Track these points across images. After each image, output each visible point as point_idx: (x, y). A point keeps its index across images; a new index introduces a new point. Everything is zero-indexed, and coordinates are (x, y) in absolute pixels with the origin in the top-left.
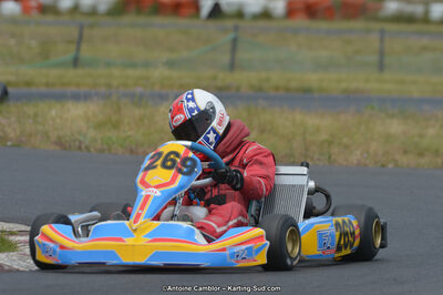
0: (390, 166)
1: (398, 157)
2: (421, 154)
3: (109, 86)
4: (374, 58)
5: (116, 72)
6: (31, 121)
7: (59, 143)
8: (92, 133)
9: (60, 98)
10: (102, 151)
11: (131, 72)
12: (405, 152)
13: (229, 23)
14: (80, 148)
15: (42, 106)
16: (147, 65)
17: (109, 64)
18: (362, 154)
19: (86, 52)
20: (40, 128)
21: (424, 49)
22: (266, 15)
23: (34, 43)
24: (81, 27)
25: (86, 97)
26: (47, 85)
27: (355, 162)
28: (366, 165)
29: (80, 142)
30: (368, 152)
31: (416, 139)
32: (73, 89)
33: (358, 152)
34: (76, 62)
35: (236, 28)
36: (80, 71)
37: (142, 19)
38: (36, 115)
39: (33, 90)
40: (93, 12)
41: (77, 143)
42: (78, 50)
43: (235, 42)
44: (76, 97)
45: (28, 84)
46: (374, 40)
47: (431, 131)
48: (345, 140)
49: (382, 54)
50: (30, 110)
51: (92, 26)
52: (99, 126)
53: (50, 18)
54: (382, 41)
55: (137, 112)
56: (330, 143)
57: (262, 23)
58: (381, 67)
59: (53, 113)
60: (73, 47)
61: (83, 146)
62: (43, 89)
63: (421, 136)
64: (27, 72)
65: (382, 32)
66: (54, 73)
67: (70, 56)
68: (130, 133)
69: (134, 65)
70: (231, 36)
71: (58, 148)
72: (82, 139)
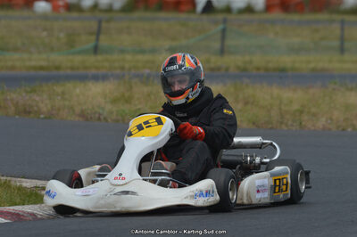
0: (349, 130)
1: (355, 122)
3: (123, 68)
4: (336, 43)
5: (129, 57)
6: (59, 98)
7: (83, 115)
8: (109, 107)
9: (83, 78)
10: (117, 121)
11: (140, 57)
13: (220, 17)
14: (99, 119)
15: (69, 85)
16: (153, 51)
17: (122, 51)
18: (326, 121)
19: (104, 41)
20: (67, 103)
22: (249, 9)
23: (62, 35)
24: (100, 22)
25: (104, 78)
26: (72, 68)
27: (321, 127)
28: (330, 129)
29: (100, 114)
30: (331, 119)
32: (93, 71)
33: (324, 119)
34: (96, 50)
35: (225, 21)
36: (100, 57)
37: (149, 14)
38: (63, 93)
39: (62, 72)
40: (110, 9)
41: (97, 115)
42: (97, 39)
43: (224, 31)
44: (96, 78)
45: (58, 68)
46: (336, 29)
48: (313, 110)
49: (342, 39)
50: (58, 89)
51: (108, 21)
52: (114, 101)
53: (75, 15)
54: (342, 29)
55: (146, 89)
56: (301, 112)
57: (246, 17)
58: (342, 50)
59: (78, 91)
60: (93, 38)
61: (102, 117)
62: (69, 72)
64: (56, 58)
65: (343, 22)
66: (78, 59)
67: (91, 45)
68: (139, 107)
69: (143, 52)
70: (221, 27)
71: (81, 119)
72: (101, 111)
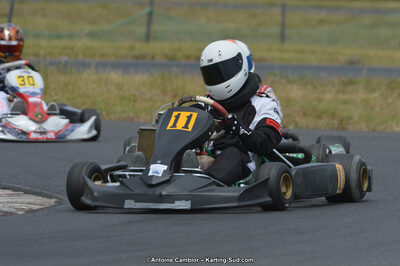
0: (291, 127)
1: (298, 119)
2: (319, 117)
3: (37, 55)
4: (276, 30)
5: (43, 43)
11: (56, 43)
12: (305, 114)
16: (71, 36)
17: (37, 36)
21: (321, 22)
31: (315, 103)
35: (152, 3)
43: (150, 15)
46: (276, 14)
47: (328, 96)
49: (283, 25)
54: (283, 14)
55: (62, 78)
58: (283, 38)
63: (320, 100)
65: (283, 7)
69: (59, 37)
70: (147, 10)
